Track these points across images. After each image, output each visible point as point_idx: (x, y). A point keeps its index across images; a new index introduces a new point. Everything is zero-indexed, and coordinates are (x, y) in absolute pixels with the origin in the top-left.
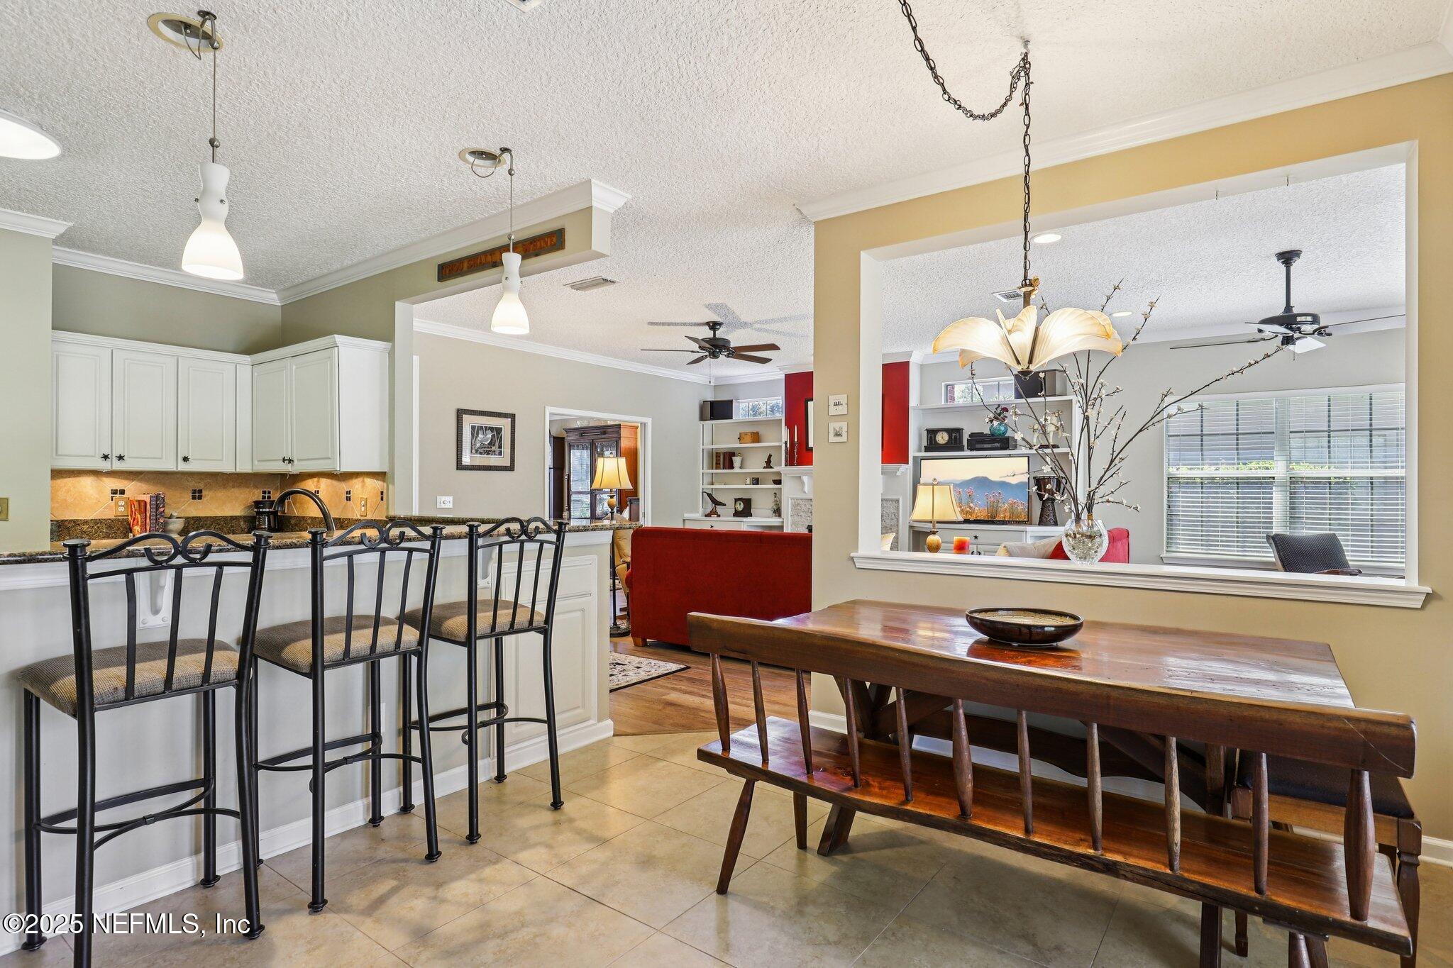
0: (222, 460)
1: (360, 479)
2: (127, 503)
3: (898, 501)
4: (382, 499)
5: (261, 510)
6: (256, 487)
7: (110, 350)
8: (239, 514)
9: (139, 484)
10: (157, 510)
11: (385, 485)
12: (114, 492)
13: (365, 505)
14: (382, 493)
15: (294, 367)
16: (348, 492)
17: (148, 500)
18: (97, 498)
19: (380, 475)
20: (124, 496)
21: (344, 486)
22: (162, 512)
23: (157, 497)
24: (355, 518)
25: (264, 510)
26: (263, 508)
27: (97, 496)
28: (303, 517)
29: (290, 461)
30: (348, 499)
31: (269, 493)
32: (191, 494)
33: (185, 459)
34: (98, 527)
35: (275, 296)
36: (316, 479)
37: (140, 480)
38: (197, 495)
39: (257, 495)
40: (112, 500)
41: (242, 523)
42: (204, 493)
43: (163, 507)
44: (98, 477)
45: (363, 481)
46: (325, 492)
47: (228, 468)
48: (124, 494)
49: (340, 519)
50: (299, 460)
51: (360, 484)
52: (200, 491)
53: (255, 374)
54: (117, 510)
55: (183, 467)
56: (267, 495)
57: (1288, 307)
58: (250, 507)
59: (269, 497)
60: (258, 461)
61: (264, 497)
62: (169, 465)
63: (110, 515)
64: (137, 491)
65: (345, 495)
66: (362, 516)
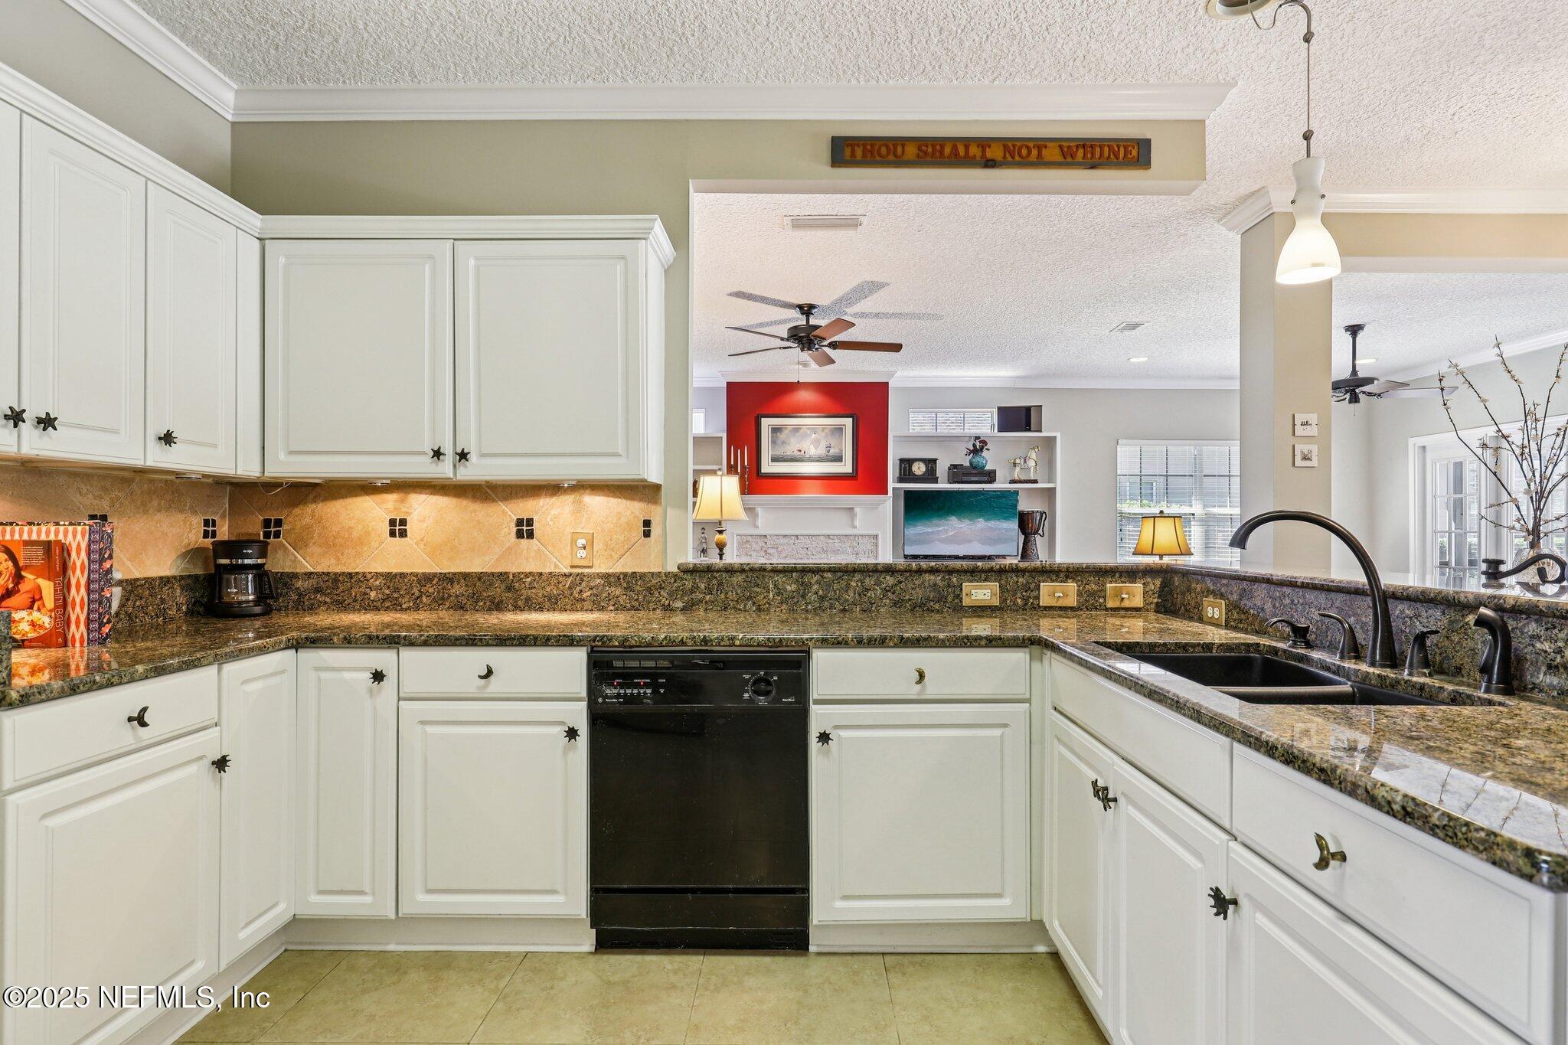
3: (876, 537)
4: (647, 535)
6: (194, 512)
10: (100, 565)
11: (658, 508)
13: (589, 546)
14: (645, 524)
16: (525, 522)
22: (108, 572)
31: (214, 523)
33: (168, 439)
39: (195, 531)
45: (581, 501)
51: (567, 507)
55: (158, 458)
56: (210, 529)
57: (1354, 372)
59: (214, 533)
61: (207, 534)
65: (512, 528)
66: (576, 567)
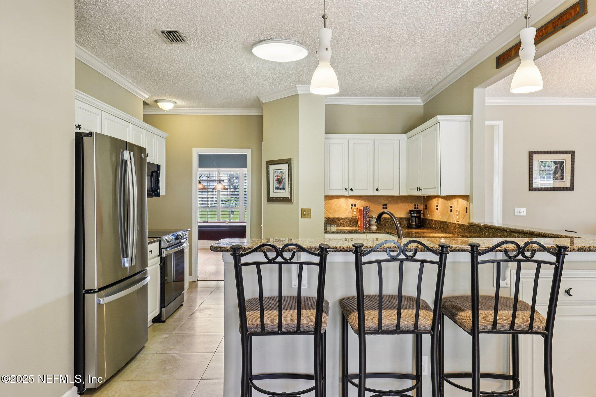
0: (393, 189)
1: (456, 199)
2: (356, 210)
4: (467, 212)
5: (412, 215)
6: (411, 203)
7: (348, 140)
8: (403, 217)
9: (361, 201)
10: (366, 214)
11: (468, 203)
12: (352, 205)
13: (458, 215)
14: (467, 208)
15: (422, 137)
16: (451, 207)
17: (363, 209)
18: (346, 208)
19: (466, 197)
20: (356, 207)
21: (449, 203)
22: (368, 215)
23: (366, 208)
24: (454, 222)
25: (414, 215)
26: (413, 214)
27: (346, 207)
28: (431, 220)
29: (420, 189)
30: (451, 211)
31: (418, 205)
32: (382, 206)
33: (377, 189)
34: (346, 221)
35: (420, 100)
36: (437, 199)
37: (362, 200)
38: (385, 206)
39: (412, 207)
40: (351, 209)
41: (405, 221)
42: (388, 206)
43: (369, 213)
44: (346, 198)
45: (458, 201)
46: (441, 206)
47: (395, 193)
48: (356, 206)
49: (447, 222)
50: (424, 189)
51: (456, 203)
52: (386, 205)
53: (408, 143)
54: (353, 214)
55: (377, 193)
56: (416, 207)
58: (408, 213)
59: (418, 208)
60: (409, 189)
61: (415, 208)
62: (371, 192)
63: (350, 216)
64: (361, 205)
65: (449, 209)
66: (457, 221)
